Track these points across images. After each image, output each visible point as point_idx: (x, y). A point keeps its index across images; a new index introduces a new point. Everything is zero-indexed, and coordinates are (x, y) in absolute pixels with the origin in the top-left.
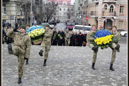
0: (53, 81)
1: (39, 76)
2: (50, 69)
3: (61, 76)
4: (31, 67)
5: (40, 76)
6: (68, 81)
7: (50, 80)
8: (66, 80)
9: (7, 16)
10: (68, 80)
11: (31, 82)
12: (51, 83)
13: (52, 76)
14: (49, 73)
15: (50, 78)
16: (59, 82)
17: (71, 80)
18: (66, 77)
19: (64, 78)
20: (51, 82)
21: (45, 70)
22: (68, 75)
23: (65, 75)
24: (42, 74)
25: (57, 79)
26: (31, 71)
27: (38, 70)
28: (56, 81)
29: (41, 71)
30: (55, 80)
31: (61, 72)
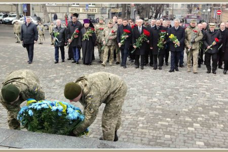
0: (163, 104)
1: (142, 95)
2: (159, 87)
3: (176, 98)
4: (131, 83)
5: (145, 96)
6: (186, 105)
7: (159, 102)
8: (183, 104)
9: (96, 9)
10: (186, 103)
11: (131, 104)
12: (161, 107)
13: (162, 98)
14: (158, 92)
15: (160, 100)
16: (173, 107)
17: (191, 104)
18: (184, 100)
19: (180, 102)
20: (160, 105)
21: (152, 88)
22: (187, 97)
23: (181, 97)
24: (147, 93)
25: (170, 102)
26: (131, 89)
27: (141, 88)
28: (168, 105)
29: (146, 88)
30: (166, 103)
31: (176, 92)
